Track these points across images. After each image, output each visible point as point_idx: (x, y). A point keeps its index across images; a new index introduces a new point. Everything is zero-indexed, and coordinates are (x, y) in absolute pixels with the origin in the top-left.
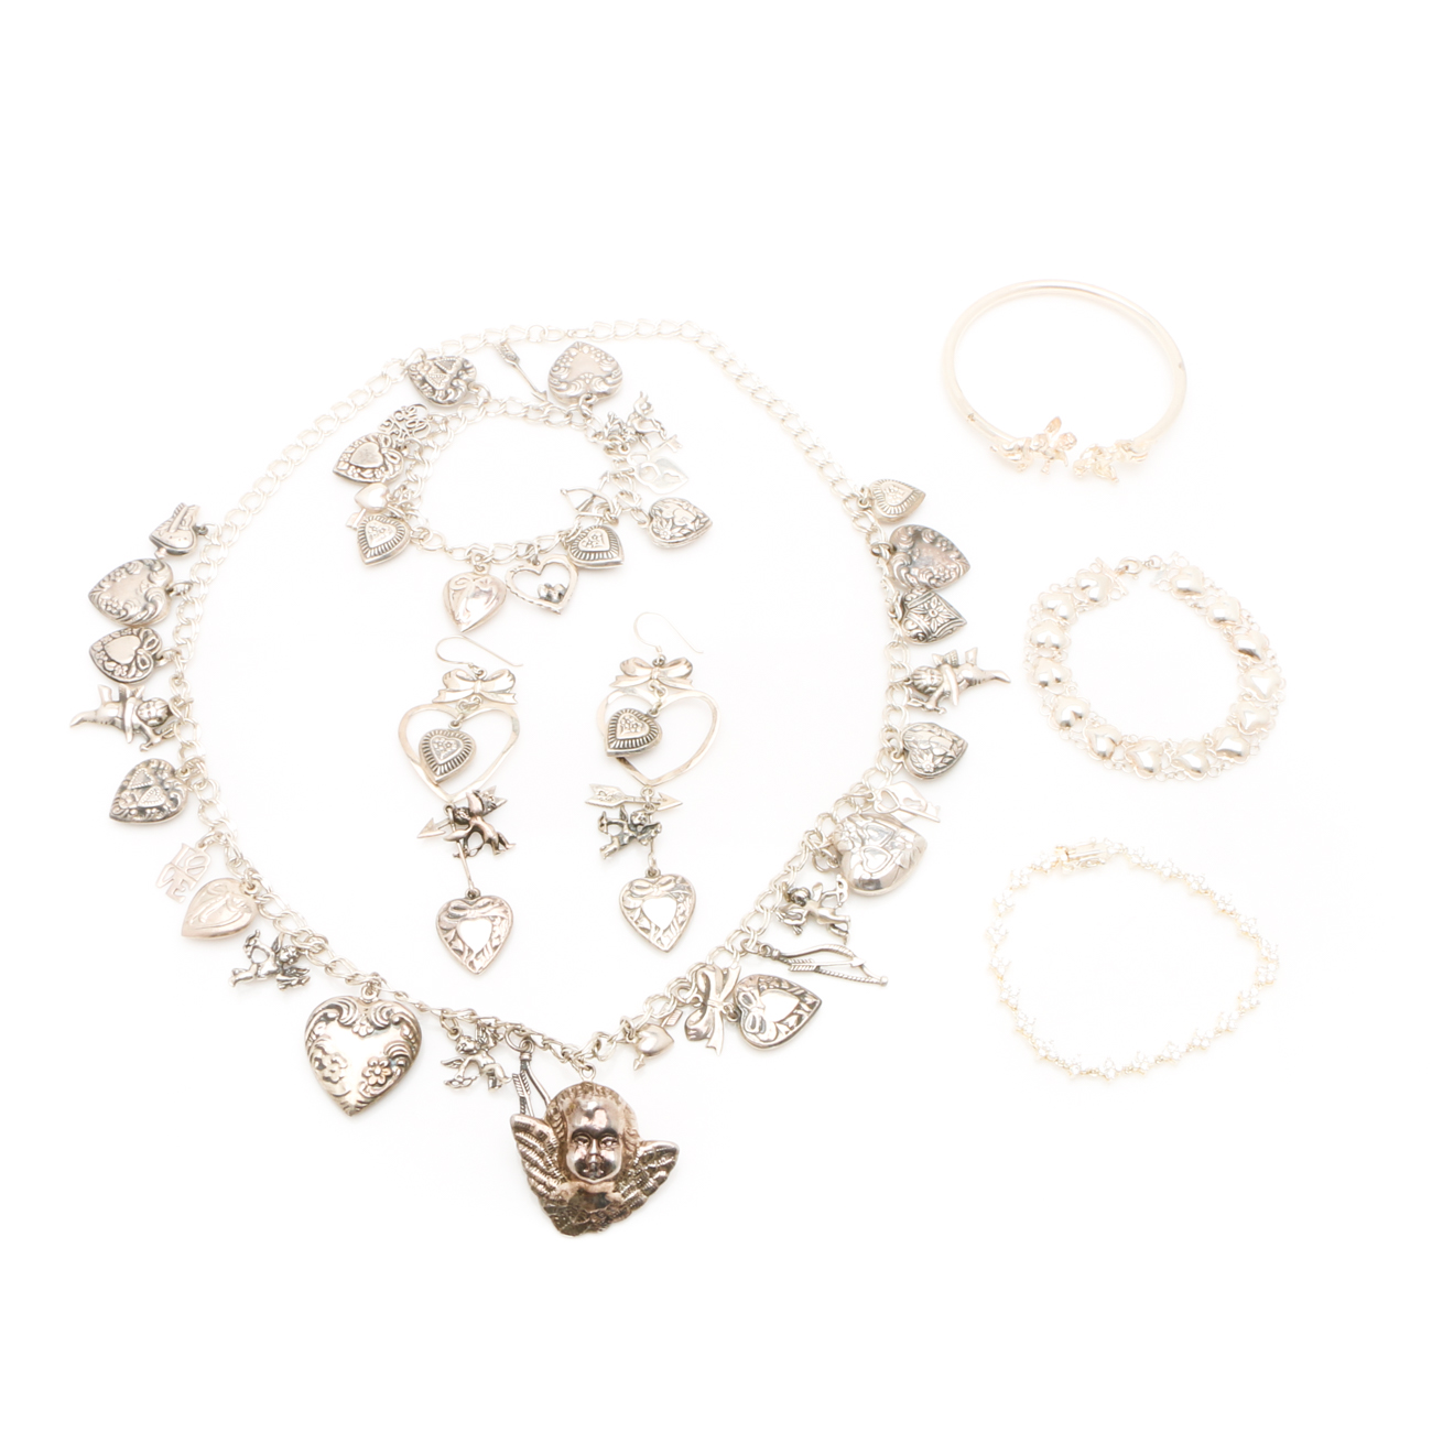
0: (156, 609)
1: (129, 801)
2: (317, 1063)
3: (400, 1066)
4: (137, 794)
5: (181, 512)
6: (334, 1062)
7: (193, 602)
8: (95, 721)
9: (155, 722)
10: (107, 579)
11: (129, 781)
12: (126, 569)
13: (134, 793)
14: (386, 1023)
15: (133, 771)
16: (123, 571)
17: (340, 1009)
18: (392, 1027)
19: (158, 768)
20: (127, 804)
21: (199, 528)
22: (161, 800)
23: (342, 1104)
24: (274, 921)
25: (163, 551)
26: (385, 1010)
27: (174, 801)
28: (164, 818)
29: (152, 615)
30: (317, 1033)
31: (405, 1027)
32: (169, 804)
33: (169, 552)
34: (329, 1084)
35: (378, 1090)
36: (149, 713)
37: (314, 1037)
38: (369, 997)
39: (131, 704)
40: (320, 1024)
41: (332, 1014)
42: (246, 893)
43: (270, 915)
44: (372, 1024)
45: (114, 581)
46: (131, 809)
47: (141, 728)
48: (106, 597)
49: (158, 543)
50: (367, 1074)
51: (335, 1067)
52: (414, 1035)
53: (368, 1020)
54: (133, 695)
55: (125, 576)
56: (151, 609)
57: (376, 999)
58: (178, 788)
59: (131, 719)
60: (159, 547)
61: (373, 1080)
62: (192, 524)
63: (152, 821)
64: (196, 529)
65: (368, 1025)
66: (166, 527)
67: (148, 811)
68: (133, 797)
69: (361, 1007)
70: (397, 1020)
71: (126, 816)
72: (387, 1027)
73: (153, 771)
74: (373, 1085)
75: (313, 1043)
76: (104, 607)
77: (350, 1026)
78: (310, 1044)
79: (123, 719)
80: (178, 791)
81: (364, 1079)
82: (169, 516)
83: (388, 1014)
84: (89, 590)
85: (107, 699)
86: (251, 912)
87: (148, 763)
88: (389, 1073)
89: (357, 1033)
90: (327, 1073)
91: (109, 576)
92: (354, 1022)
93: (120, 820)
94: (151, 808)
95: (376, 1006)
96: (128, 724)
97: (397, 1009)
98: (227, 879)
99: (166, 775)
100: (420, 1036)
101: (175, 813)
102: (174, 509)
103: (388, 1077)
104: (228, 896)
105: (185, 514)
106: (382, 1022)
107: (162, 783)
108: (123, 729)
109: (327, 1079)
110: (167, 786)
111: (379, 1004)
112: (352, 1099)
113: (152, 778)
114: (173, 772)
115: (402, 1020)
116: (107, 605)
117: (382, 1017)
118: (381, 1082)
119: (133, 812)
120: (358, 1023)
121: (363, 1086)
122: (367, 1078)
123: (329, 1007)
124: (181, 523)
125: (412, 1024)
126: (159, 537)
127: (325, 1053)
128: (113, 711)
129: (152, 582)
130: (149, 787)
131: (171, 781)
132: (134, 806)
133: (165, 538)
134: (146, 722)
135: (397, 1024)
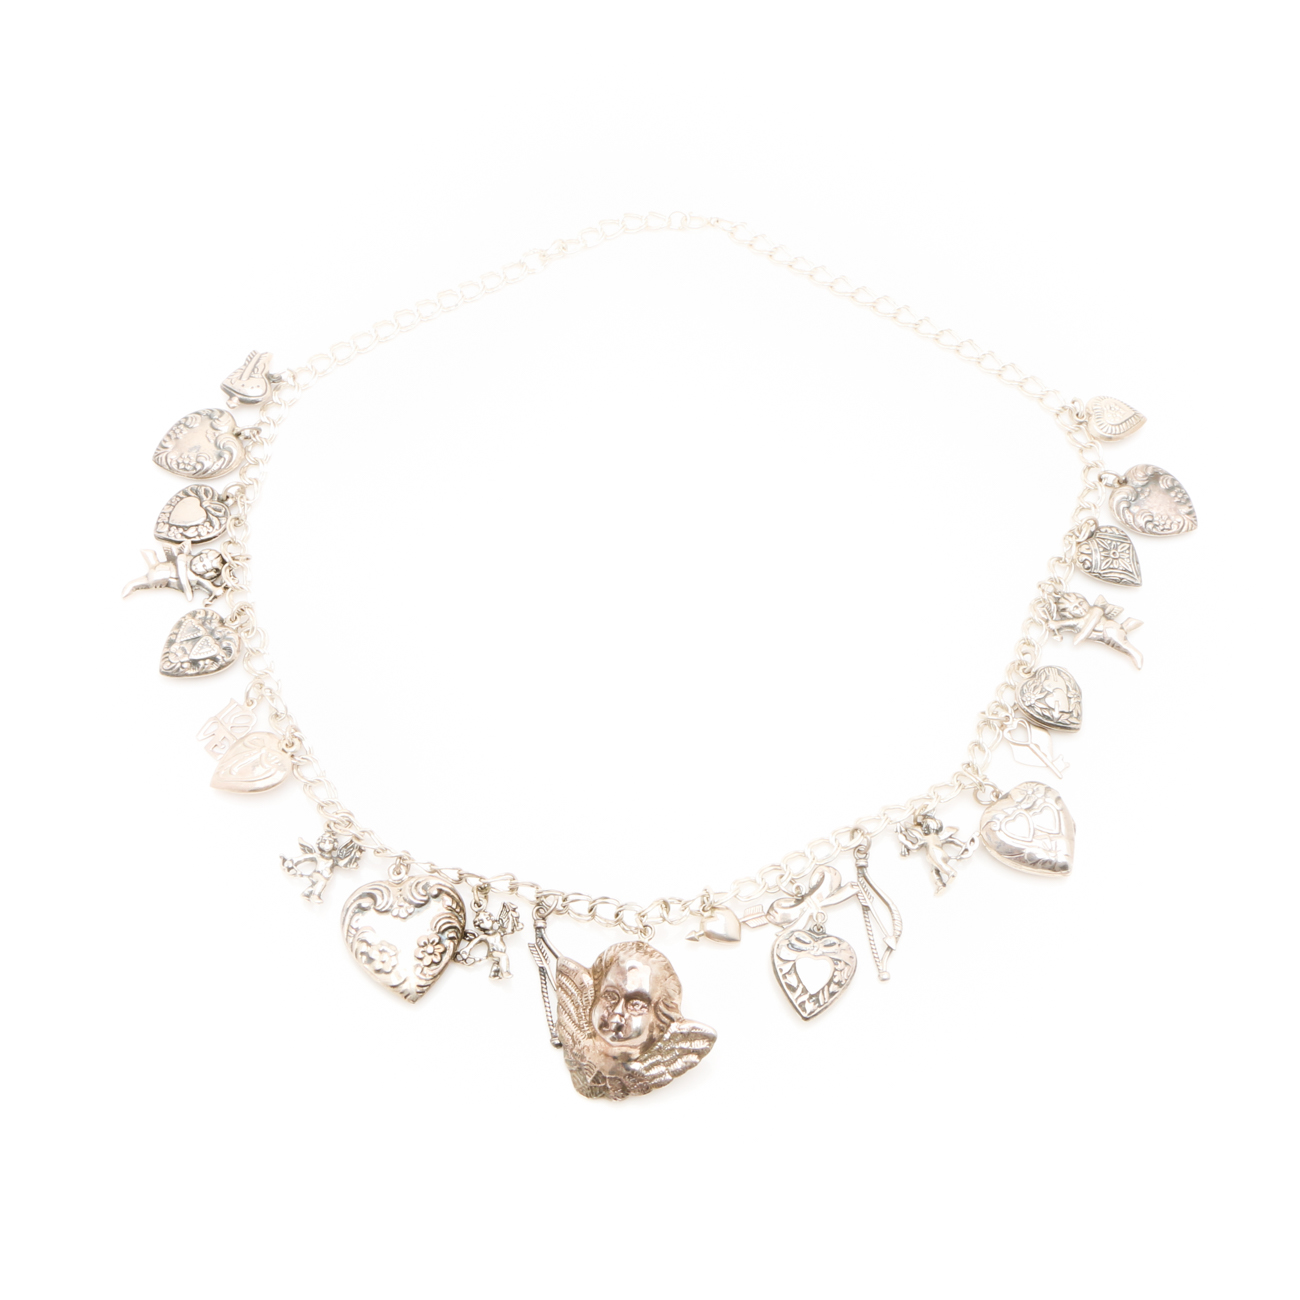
0: (232, 454)
1: (180, 654)
2: (364, 958)
3: (451, 939)
4: (188, 647)
5: (254, 361)
6: (381, 952)
7: (263, 444)
8: (147, 587)
9: (213, 574)
10: (167, 439)
11: (176, 634)
12: (184, 423)
13: (184, 645)
14: (426, 898)
15: (180, 624)
16: (182, 427)
17: (372, 896)
18: (433, 901)
19: (205, 619)
20: (178, 658)
21: (272, 376)
22: (214, 650)
23: (402, 993)
24: (306, 785)
25: (235, 400)
26: (420, 886)
27: (228, 650)
28: (219, 669)
29: (230, 461)
30: (355, 925)
31: (446, 898)
32: (222, 654)
33: (241, 401)
34: (382, 976)
35: (435, 969)
36: (204, 566)
37: (353, 931)
38: (399, 877)
39: (182, 561)
40: (356, 918)
41: (366, 902)
42: (283, 750)
43: (303, 777)
44: (411, 903)
45: (177, 438)
46: (182, 663)
47: (199, 583)
48: (173, 457)
49: (230, 392)
50: (421, 956)
51: (385, 957)
52: (458, 904)
53: (405, 900)
54: (181, 552)
55: (185, 431)
56: (227, 456)
57: (406, 877)
58: (229, 636)
59: (186, 577)
60: (231, 396)
61: (428, 960)
62: (265, 372)
63: (206, 673)
64: (270, 378)
65: (407, 905)
66: (239, 375)
67: (201, 663)
68: (184, 650)
69: (394, 890)
70: (435, 892)
71: (178, 669)
72: (427, 902)
73: (200, 622)
74: (429, 966)
75: (353, 936)
76: (175, 467)
77: (386, 911)
78: (351, 940)
79: (178, 578)
80: (230, 639)
81: (419, 962)
82: (241, 364)
83: (424, 888)
84: (152, 454)
85: (153, 562)
86: (285, 770)
87: (194, 614)
88: (442, 950)
89: (397, 916)
90: (378, 966)
91: (169, 435)
92: (391, 906)
93: (172, 675)
94: (204, 659)
95: (409, 883)
96: (184, 582)
97: (433, 882)
98: (269, 733)
99: (215, 624)
100: (463, 904)
101: (228, 663)
102: (246, 356)
103: (442, 954)
104: (263, 751)
105: (257, 362)
106: (419, 899)
107: (212, 633)
108: (181, 588)
109: (378, 971)
110: (218, 635)
111: (412, 881)
112: (411, 986)
113: (200, 628)
114: (222, 622)
115: (440, 891)
116: (178, 464)
117: (419, 893)
118: (436, 960)
119: (186, 665)
120: (395, 906)
121: (420, 969)
122: (421, 959)
123: (361, 897)
124: (253, 371)
125: (452, 893)
126: (230, 386)
127: (369, 945)
128: (166, 572)
129: (217, 430)
130: (199, 638)
131: (221, 629)
132: (186, 659)
133: (237, 386)
134: (202, 576)
135: (436, 896)
